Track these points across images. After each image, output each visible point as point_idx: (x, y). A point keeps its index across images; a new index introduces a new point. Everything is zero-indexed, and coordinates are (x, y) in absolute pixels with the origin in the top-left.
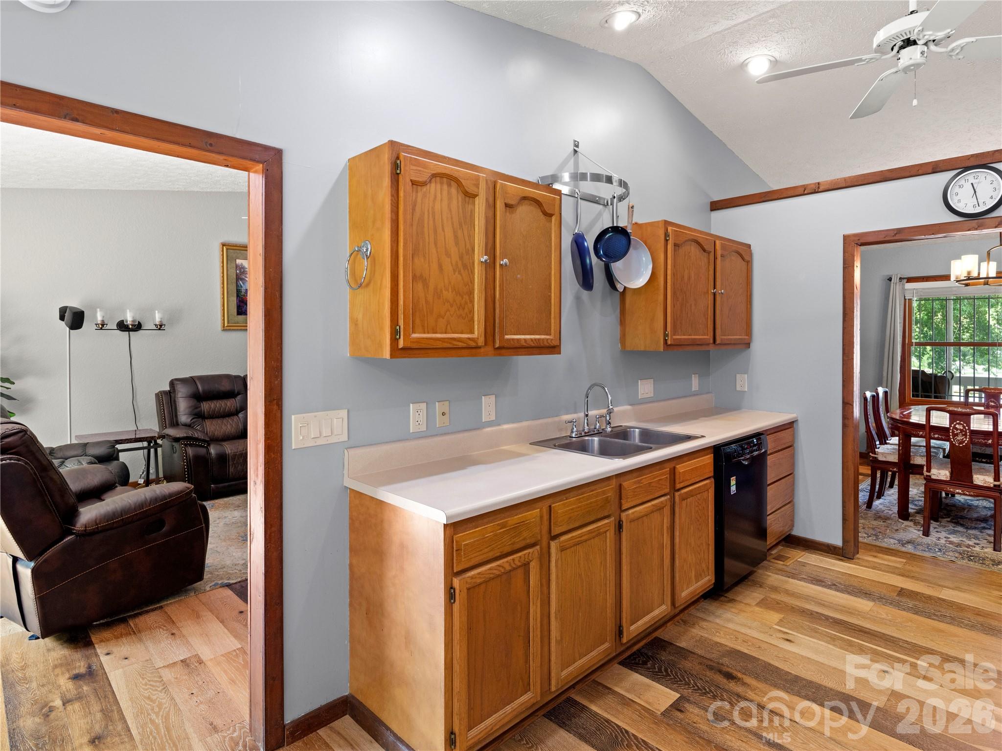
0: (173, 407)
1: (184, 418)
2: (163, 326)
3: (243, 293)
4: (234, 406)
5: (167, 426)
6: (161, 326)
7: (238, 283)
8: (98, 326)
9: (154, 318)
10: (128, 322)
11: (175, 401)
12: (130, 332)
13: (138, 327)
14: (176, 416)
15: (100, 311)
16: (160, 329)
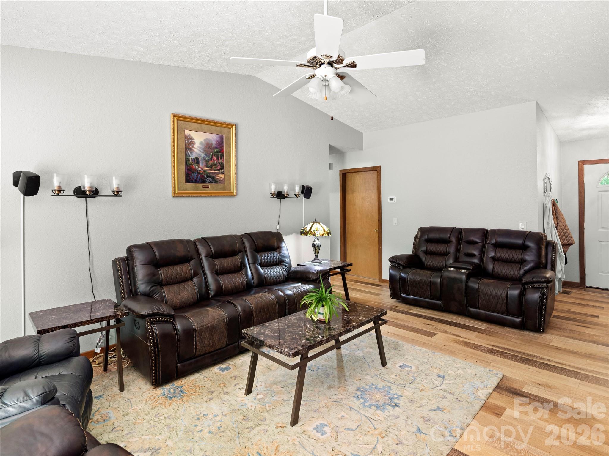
0: (132, 276)
1: (142, 287)
2: (120, 193)
3: (191, 162)
4: (189, 271)
5: (126, 298)
6: (118, 192)
7: (187, 153)
8: (54, 192)
9: (111, 184)
10: (86, 189)
11: (133, 269)
12: (87, 199)
13: (95, 193)
14: (135, 285)
15: (57, 176)
16: (117, 196)
